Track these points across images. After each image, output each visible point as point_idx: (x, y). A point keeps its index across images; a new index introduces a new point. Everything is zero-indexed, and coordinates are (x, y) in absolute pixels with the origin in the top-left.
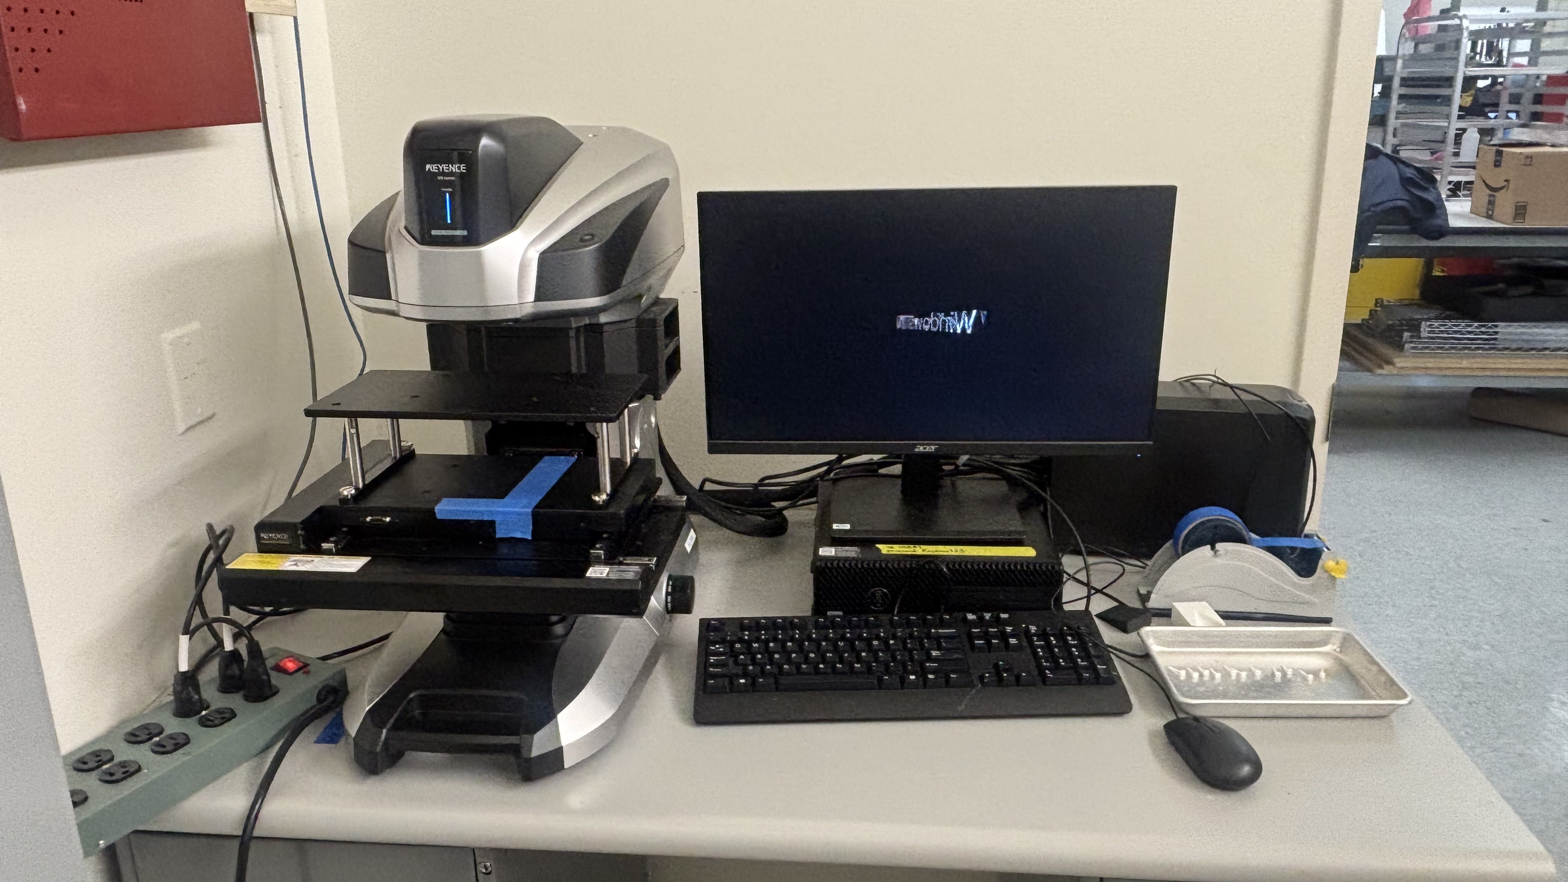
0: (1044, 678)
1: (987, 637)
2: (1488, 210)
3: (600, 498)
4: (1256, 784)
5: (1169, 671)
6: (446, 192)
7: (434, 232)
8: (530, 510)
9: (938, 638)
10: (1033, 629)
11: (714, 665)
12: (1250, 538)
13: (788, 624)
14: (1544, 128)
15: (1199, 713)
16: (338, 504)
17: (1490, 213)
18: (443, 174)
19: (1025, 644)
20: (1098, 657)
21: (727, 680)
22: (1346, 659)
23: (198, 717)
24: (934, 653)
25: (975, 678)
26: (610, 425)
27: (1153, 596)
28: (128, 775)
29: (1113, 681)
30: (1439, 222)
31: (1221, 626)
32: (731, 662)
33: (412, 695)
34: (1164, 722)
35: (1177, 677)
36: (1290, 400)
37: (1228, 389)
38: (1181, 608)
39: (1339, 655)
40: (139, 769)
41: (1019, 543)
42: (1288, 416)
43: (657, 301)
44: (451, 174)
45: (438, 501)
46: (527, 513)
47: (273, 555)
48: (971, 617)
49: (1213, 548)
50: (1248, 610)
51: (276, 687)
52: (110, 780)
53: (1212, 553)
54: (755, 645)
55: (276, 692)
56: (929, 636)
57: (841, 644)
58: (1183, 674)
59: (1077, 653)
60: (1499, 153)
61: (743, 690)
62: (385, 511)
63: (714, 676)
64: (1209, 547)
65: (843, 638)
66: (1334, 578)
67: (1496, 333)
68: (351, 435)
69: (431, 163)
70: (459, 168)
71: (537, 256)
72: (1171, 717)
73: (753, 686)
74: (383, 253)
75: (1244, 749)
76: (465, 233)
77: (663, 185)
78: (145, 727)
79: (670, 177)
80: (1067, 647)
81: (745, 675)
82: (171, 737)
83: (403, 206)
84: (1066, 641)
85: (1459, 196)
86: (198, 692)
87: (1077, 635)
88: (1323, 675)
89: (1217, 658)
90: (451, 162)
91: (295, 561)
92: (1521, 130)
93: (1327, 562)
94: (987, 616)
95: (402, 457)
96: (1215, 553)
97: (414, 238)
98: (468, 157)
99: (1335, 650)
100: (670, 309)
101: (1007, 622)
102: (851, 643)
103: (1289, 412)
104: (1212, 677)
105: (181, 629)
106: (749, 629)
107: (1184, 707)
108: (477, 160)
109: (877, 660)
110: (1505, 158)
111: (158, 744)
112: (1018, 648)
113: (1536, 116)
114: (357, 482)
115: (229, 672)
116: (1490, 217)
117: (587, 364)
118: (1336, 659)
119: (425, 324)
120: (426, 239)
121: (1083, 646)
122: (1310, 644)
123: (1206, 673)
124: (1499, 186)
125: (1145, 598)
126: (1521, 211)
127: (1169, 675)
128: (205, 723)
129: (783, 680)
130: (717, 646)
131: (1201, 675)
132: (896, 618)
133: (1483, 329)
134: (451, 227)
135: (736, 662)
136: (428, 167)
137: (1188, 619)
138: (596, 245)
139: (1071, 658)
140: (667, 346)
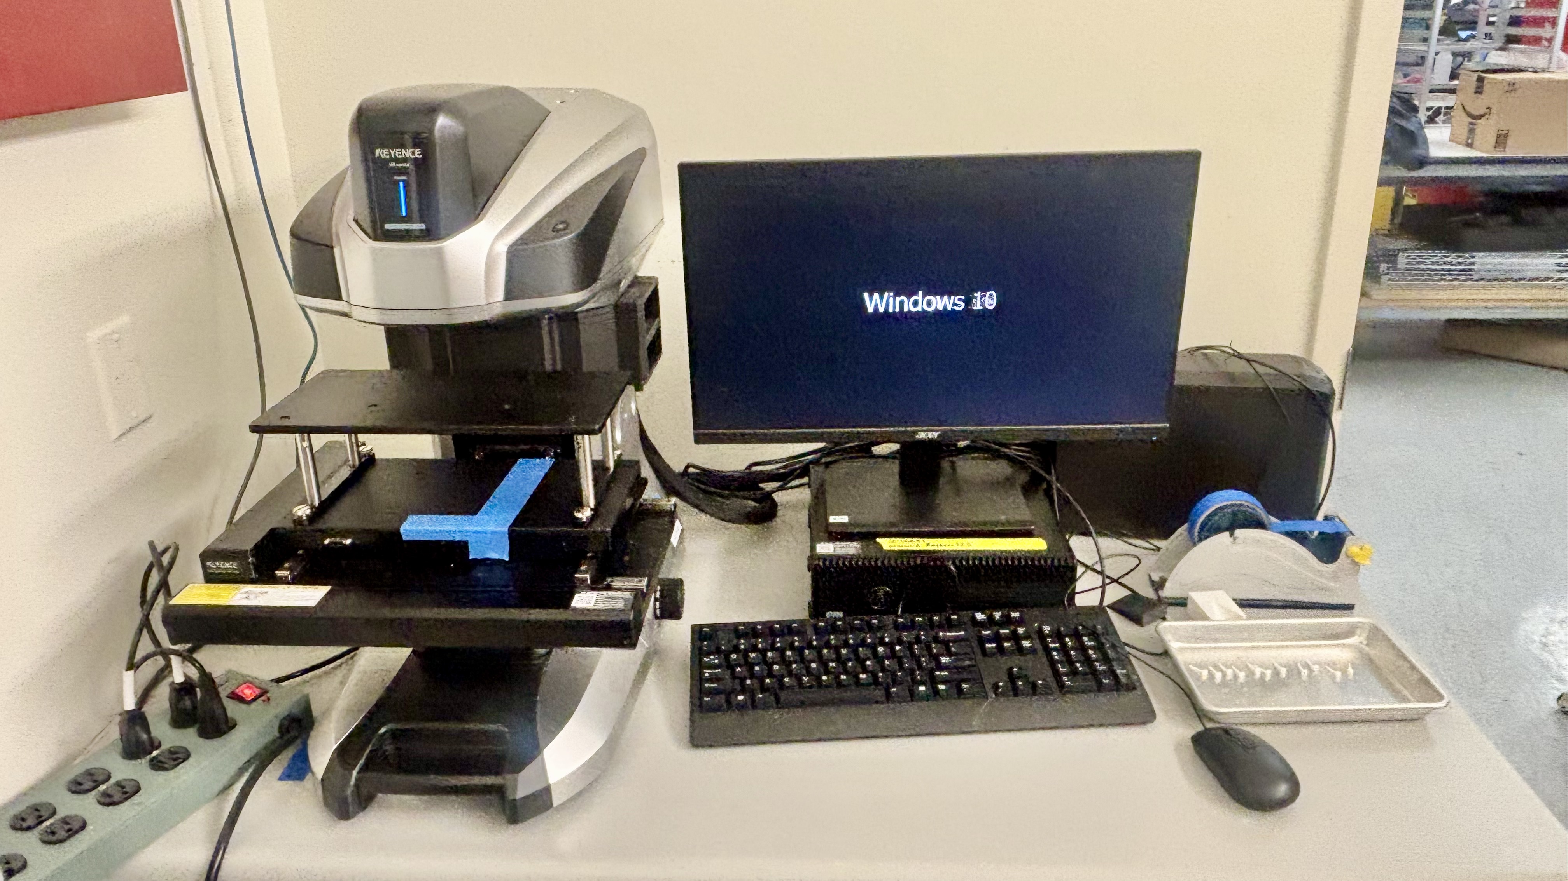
0: (1061, 686)
1: (997, 639)
2: (1468, 138)
3: (584, 515)
4: (1294, 805)
5: (1191, 671)
6: (399, 181)
7: (388, 226)
8: (506, 529)
9: (946, 643)
10: (1047, 629)
11: (710, 680)
12: (1270, 524)
13: (787, 629)
14: (1522, 52)
15: (1227, 722)
16: (292, 525)
17: (1470, 141)
18: (397, 160)
19: (1038, 646)
20: (1118, 659)
21: (723, 697)
22: (1372, 652)
23: (149, 757)
24: (944, 660)
25: (988, 687)
26: (592, 437)
27: (1168, 585)
28: (72, 832)
29: (1132, 686)
30: (1419, 152)
31: (1240, 618)
32: (727, 675)
33: (383, 730)
34: (1193, 732)
35: (1198, 678)
36: (1308, 372)
37: (1244, 362)
38: (1198, 598)
39: (1367, 649)
40: (83, 826)
41: (1029, 534)
42: (1309, 391)
43: (636, 282)
44: (405, 160)
45: (402, 520)
46: (503, 533)
47: (222, 586)
48: (980, 616)
49: (1231, 535)
50: (1268, 597)
51: (233, 719)
52: (52, 839)
53: (1231, 539)
54: (753, 655)
55: (234, 726)
56: (936, 639)
57: (844, 651)
58: (1205, 674)
59: (1094, 656)
60: (1480, 80)
61: (741, 707)
62: (345, 534)
63: (711, 693)
64: (1227, 533)
65: (846, 644)
66: (1356, 564)
67: (1473, 264)
68: (304, 449)
69: (383, 147)
70: (414, 153)
71: (505, 249)
72: (1200, 728)
73: (754, 704)
74: (332, 248)
75: (1276, 764)
76: (423, 226)
77: (639, 157)
78: (89, 773)
79: (647, 146)
80: (1083, 649)
81: (744, 690)
82: (119, 784)
83: (350, 191)
84: (1082, 643)
85: (1436, 123)
86: (148, 732)
87: (1093, 634)
88: (1351, 671)
89: (1241, 653)
90: (403, 146)
91: (247, 592)
92: (1499, 52)
93: (1350, 547)
94: (997, 615)
95: (361, 464)
96: (1235, 539)
97: (366, 233)
98: (423, 141)
99: (1361, 643)
100: (652, 288)
101: (1020, 622)
102: (854, 649)
103: (1308, 386)
104: (1236, 677)
105: (124, 664)
106: (745, 635)
107: (1212, 716)
108: (434, 145)
109: (883, 669)
110: (1487, 86)
111: (105, 794)
112: (1033, 651)
113: (1511, 40)
114: (312, 501)
115: (181, 705)
116: (1470, 145)
117: (563, 360)
118: (1361, 651)
119: (382, 327)
120: (379, 234)
121: (1100, 648)
122: (1337, 636)
123: (1229, 672)
124: (1482, 113)
125: (1158, 585)
126: (1501, 140)
127: (1191, 676)
128: (158, 765)
129: (783, 695)
130: (712, 657)
131: (1224, 675)
132: (901, 620)
133: (1460, 260)
134: (408, 219)
135: (734, 676)
136: (378, 152)
137: (1209, 615)
138: (573, 235)
139: (1088, 661)
140: (648, 329)
